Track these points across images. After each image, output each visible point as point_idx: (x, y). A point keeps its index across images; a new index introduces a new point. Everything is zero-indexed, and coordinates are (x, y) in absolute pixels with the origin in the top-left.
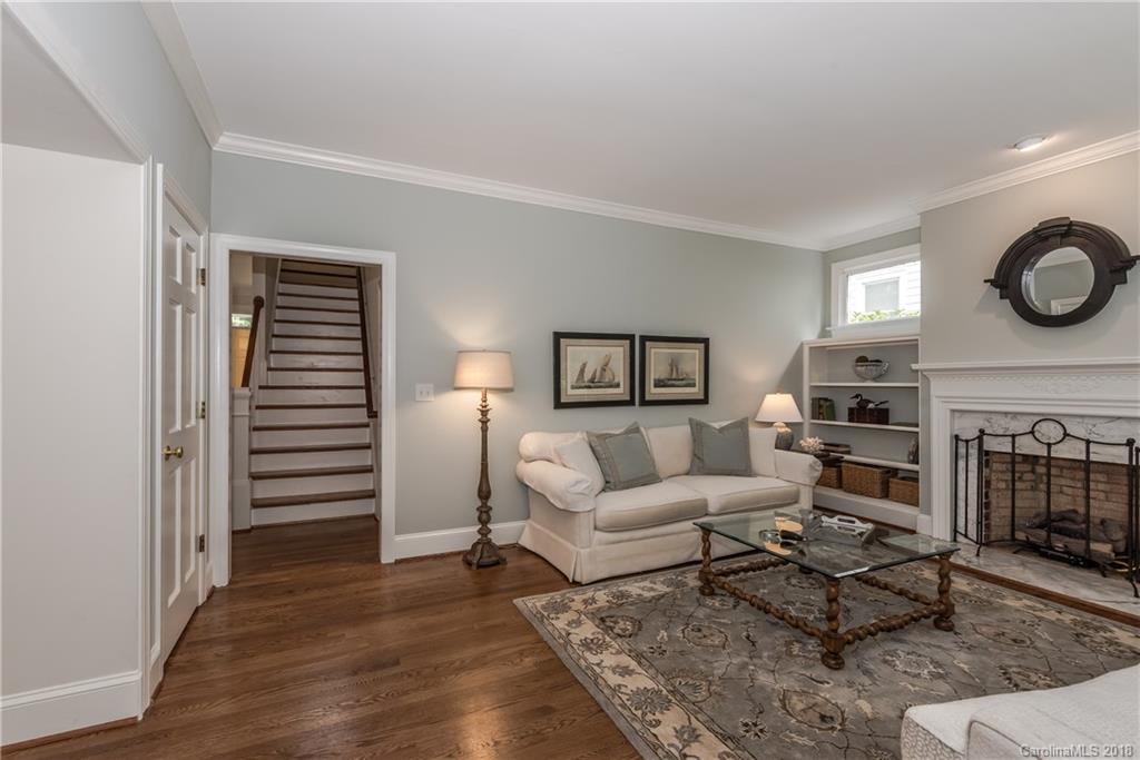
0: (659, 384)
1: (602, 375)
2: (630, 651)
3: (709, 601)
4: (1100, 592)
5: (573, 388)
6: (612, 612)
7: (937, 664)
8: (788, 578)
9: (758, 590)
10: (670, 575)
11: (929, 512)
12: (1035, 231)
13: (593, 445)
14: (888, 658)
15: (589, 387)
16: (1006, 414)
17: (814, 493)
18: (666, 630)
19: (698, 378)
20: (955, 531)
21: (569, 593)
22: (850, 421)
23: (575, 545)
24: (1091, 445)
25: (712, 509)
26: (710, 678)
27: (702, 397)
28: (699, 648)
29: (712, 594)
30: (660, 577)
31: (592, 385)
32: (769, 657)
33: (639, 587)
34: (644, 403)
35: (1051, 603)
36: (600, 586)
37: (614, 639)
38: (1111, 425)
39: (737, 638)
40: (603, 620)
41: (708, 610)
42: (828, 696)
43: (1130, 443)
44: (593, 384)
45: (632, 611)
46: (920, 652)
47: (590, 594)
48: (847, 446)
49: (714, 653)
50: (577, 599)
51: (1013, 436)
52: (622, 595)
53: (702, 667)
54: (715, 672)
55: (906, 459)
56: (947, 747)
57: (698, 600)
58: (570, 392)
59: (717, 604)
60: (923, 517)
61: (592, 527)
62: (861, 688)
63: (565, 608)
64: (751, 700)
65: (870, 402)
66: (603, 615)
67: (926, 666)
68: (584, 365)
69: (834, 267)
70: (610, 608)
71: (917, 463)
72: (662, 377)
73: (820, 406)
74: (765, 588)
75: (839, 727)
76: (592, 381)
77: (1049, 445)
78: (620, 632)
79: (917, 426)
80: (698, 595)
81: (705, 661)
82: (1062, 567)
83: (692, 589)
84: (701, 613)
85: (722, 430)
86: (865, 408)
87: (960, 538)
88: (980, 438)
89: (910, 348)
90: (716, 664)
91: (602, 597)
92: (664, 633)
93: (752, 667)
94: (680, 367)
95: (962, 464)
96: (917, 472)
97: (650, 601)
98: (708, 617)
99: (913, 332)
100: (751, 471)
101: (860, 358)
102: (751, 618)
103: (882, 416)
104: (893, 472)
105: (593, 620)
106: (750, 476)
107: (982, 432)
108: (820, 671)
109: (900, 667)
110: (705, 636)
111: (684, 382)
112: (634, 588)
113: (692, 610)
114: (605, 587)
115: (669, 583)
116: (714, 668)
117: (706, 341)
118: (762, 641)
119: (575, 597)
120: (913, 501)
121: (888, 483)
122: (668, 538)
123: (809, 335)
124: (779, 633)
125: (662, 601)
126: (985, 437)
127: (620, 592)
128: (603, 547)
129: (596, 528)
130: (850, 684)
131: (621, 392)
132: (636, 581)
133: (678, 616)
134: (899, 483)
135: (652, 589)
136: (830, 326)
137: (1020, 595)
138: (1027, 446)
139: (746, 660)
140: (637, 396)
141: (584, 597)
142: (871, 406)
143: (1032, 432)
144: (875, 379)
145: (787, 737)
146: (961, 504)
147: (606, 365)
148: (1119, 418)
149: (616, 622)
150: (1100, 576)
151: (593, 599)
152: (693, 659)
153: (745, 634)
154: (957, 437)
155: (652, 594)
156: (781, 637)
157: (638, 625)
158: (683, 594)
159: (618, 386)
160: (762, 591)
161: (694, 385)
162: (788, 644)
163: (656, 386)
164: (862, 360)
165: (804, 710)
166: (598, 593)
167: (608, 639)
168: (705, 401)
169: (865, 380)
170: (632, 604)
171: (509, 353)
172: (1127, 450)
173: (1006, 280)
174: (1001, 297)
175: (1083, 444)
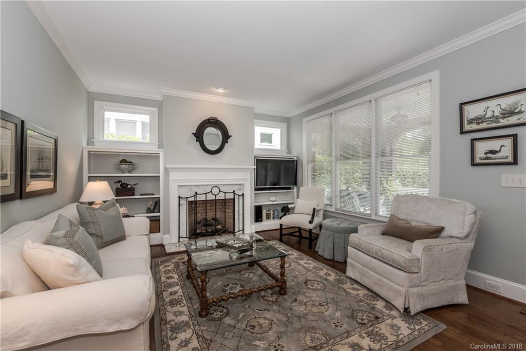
12: (208, 120)
16: (196, 185)
19: (52, 170)
20: (179, 237)
22: (117, 196)
24: (226, 194)
43: (233, 192)
51: (205, 194)
60: (166, 236)
69: (97, 103)
71: (158, 212)
77: (216, 195)
79: (159, 194)
85: (103, 209)
87: (181, 240)
88: (194, 196)
89: (153, 157)
96: (159, 216)
100: (125, 234)
101: (122, 160)
103: (133, 192)
107: (196, 193)
110: (260, 325)
117: (56, 138)
126: (197, 195)
131: (9, 185)
136: (93, 138)
138: (210, 197)
142: (129, 186)
143: (211, 192)
144: (129, 172)
148: (225, 185)
154: (179, 196)
168: (55, 190)
169: (124, 172)
172: (233, 194)
173: (199, 135)
174: (197, 141)
175: (224, 194)
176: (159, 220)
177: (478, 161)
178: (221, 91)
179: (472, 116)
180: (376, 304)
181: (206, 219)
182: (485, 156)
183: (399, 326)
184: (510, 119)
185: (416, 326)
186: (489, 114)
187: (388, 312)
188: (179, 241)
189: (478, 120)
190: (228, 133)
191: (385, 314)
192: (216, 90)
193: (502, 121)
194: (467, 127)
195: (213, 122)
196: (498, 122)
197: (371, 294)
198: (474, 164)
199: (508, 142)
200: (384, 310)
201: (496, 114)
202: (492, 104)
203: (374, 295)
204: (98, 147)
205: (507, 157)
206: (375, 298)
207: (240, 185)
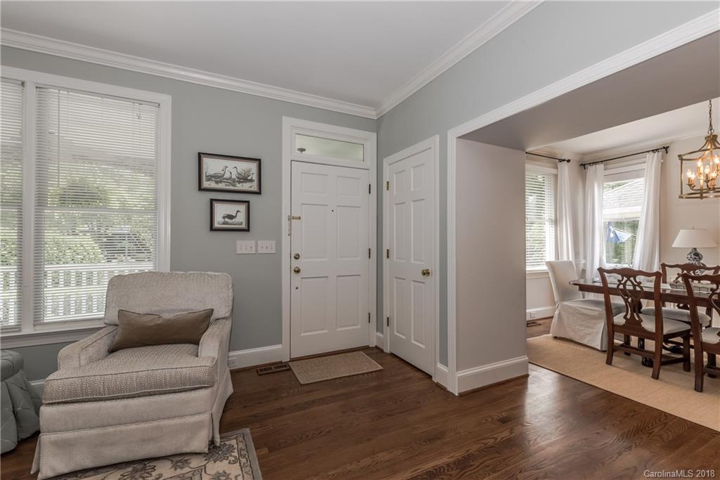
177: (216, 225)
179: (211, 172)
180: (160, 476)
182: (223, 220)
183: (221, 472)
184: (244, 184)
185: (233, 454)
186: (228, 175)
187: (186, 470)
189: (217, 178)
191: (190, 475)
193: (238, 185)
194: (206, 184)
196: (235, 186)
197: (130, 469)
198: (212, 229)
199: (242, 208)
200: (179, 472)
201: (234, 177)
202: (231, 164)
203: (138, 466)
205: (241, 224)
206: (144, 469)
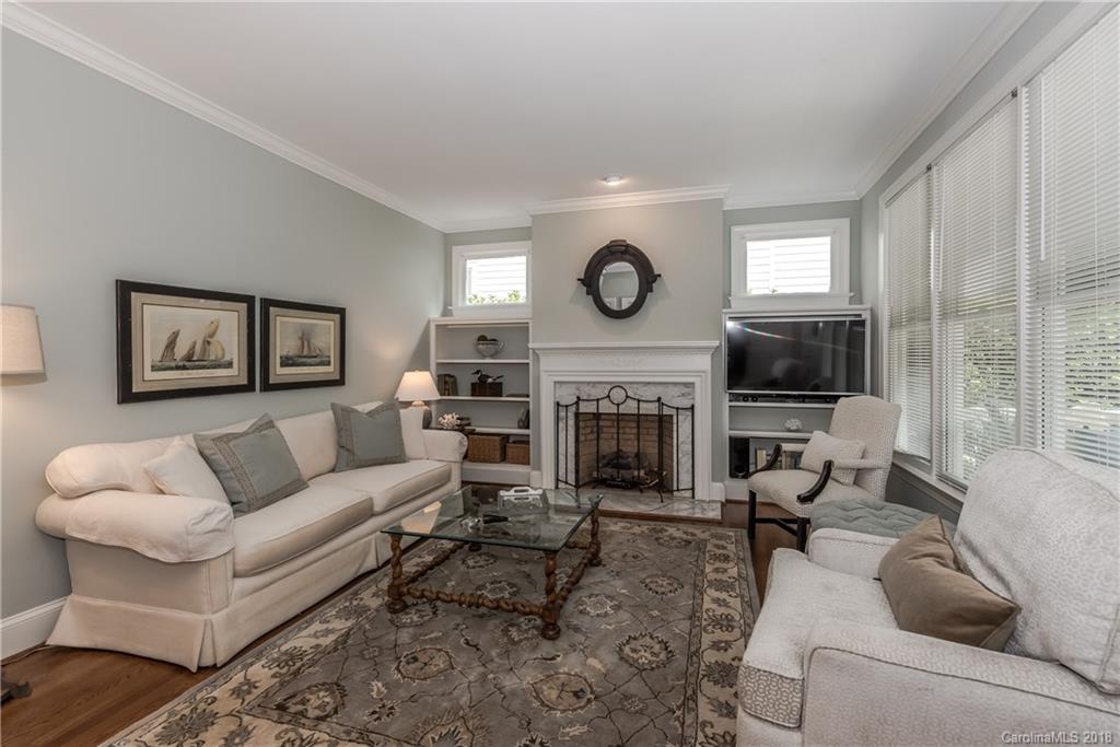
0: (287, 362)
1: (204, 350)
2: (348, 733)
3: (405, 619)
4: (647, 504)
5: (154, 369)
6: (289, 691)
7: (612, 598)
8: (464, 562)
9: (445, 585)
10: (341, 602)
11: (539, 468)
12: (608, 247)
13: (207, 452)
14: (581, 608)
15: (184, 368)
16: (589, 383)
17: (462, 469)
18: (377, 678)
19: (333, 355)
20: (557, 480)
21: (201, 692)
22: (473, 395)
23: (199, 612)
24: (641, 404)
25: (377, 509)
26: (461, 713)
27: (338, 378)
28: (429, 681)
29: (405, 607)
30: (330, 611)
31: (187, 364)
32: (499, 655)
33: (309, 636)
34: (268, 387)
35: (632, 521)
36: (248, 657)
37: (314, 728)
38: (645, 388)
39: (458, 649)
40: (281, 708)
41: (411, 630)
42: (566, 670)
43: (659, 399)
44: (189, 362)
45: (317, 674)
46: (596, 592)
47: (238, 678)
48: (468, 419)
49: (446, 680)
50: (221, 693)
51: (598, 400)
52: (292, 656)
53: (445, 704)
54: (462, 703)
55: (516, 425)
56: (786, 678)
57: (392, 621)
58: (149, 375)
59: (415, 618)
60: (535, 473)
61: (230, 574)
62: (582, 647)
63: (208, 720)
64: (514, 714)
65: (488, 377)
66: (279, 699)
67: (606, 604)
68: (175, 335)
69: (456, 250)
70: (282, 684)
71: (528, 427)
72: (291, 354)
73: (446, 383)
74: (451, 582)
75: (592, 697)
76: (189, 358)
77: (618, 405)
78: (318, 713)
79: (528, 396)
80: (389, 616)
81: (443, 695)
82: (619, 492)
83: (377, 610)
84: (405, 636)
85: (370, 413)
86: (485, 382)
87: (561, 485)
88: (577, 403)
89: (522, 329)
90: (456, 693)
91: (261, 673)
92: (377, 685)
93: (491, 676)
94: (312, 341)
95: (561, 425)
96: (528, 436)
97: (336, 649)
98: (415, 638)
99: (524, 316)
100: (405, 455)
101: (481, 336)
102: (459, 619)
103: (496, 389)
104: (506, 437)
105: (264, 715)
106: (404, 462)
107: (579, 398)
108: (546, 647)
109: (593, 612)
110: (426, 664)
111: (317, 360)
112: (302, 640)
113: (393, 638)
114: (258, 657)
115: (346, 613)
116: (457, 699)
117: (341, 312)
118: (483, 639)
119: (215, 694)
120: (526, 461)
121: (505, 446)
122: (332, 556)
123: (434, 313)
124: (492, 624)
125: (350, 642)
126: (580, 402)
127: (286, 653)
128: (248, 598)
129: (236, 575)
130: (573, 647)
131: (235, 374)
132: (300, 630)
133: (381, 653)
134: (514, 448)
135: (328, 632)
136: (451, 305)
137: (615, 520)
138: (606, 407)
139: (482, 669)
140: (258, 378)
141: (232, 684)
142: (490, 380)
143: (608, 396)
144: (492, 356)
145: (565, 734)
146: (562, 458)
147: (212, 335)
148: (649, 383)
149: (304, 702)
150: (639, 493)
151: (247, 681)
152: (430, 699)
153: (462, 640)
154: (558, 404)
155: (332, 638)
156: (496, 627)
157: (337, 688)
158: (371, 621)
159: (229, 365)
160: (449, 584)
161: (329, 364)
162: (506, 632)
163: (282, 365)
164: (482, 338)
165: (559, 697)
166: (251, 670)
167: (306, 733)
168: (340, 382)
169: (484, 357)
170: (313, 663)
171: (33, 308)
172: (657, 404)
173: (590, 281)
174: (588, 294)
175: (636, 402)
176: (528, 442)
178: (614, 183)
181: (619, 454)
188: (557, 487)
190: (652, 270)
192: (605, 183)
195: (618, 251)
204: (458, 318)
207: (686, 385)
